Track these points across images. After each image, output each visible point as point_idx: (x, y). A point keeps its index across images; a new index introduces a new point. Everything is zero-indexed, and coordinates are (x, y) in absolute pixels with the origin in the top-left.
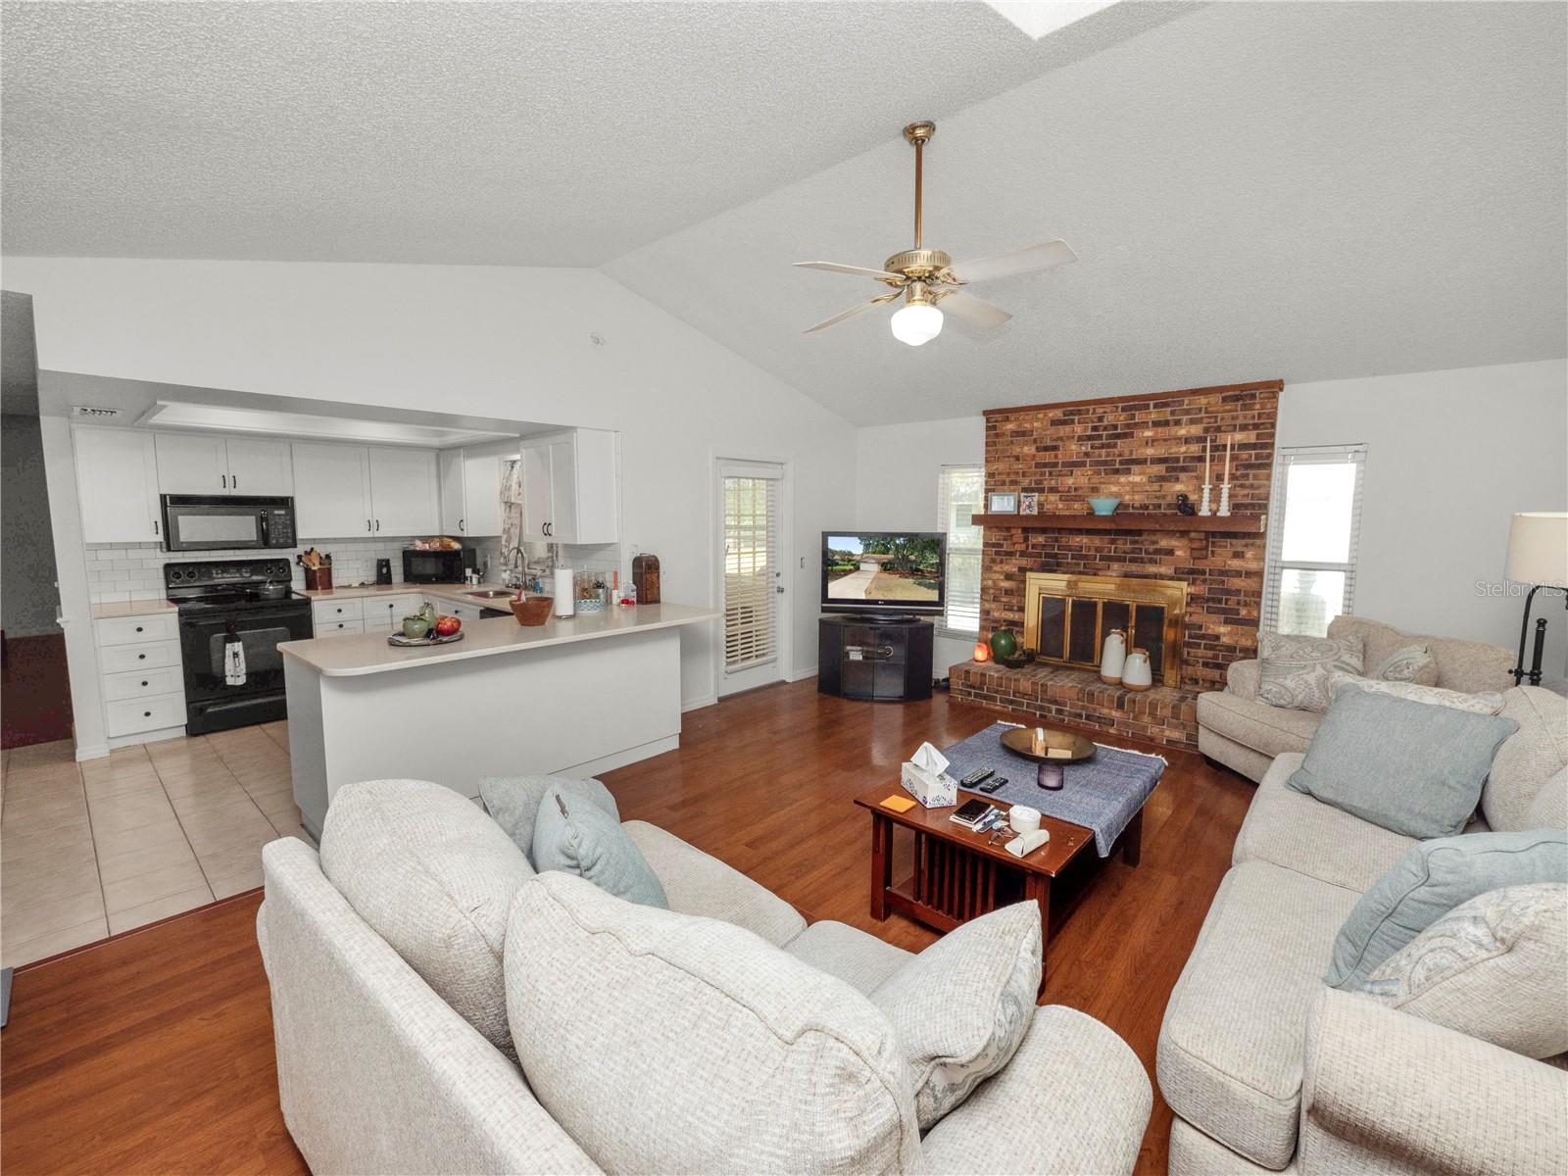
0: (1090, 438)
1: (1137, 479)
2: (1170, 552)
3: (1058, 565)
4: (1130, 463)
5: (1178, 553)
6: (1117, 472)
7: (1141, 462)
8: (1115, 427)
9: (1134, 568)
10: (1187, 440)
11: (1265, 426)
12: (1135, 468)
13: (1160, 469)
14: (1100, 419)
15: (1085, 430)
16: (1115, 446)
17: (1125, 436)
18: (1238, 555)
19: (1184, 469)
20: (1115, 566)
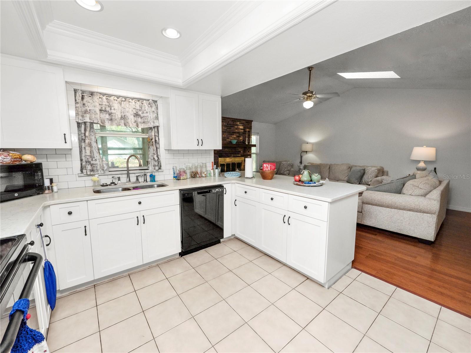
0: (227, 126)
1: (235, 136)
2: (240, 152)
3: (222, 156)
4: (234, 133)
5: (242, 152)
6: (231, 134)
7: (235, 133)
8: (231, 125)
9: (235, 155)
10: (242, 129)
11: (250, 128)
12: (235, 134)
13: (238, 135)
14: (228, 122)
15: (226, 124)
16: (231, 129)
17: (232, 127)
18: (249, 152)
19: (241, 135)
20: (232, 155)
